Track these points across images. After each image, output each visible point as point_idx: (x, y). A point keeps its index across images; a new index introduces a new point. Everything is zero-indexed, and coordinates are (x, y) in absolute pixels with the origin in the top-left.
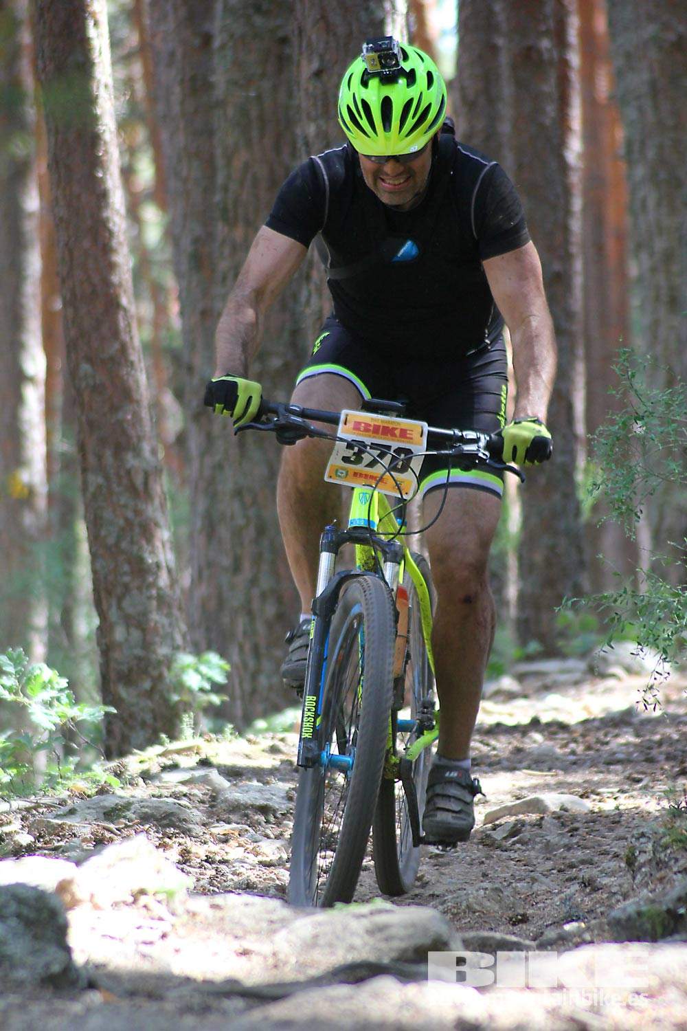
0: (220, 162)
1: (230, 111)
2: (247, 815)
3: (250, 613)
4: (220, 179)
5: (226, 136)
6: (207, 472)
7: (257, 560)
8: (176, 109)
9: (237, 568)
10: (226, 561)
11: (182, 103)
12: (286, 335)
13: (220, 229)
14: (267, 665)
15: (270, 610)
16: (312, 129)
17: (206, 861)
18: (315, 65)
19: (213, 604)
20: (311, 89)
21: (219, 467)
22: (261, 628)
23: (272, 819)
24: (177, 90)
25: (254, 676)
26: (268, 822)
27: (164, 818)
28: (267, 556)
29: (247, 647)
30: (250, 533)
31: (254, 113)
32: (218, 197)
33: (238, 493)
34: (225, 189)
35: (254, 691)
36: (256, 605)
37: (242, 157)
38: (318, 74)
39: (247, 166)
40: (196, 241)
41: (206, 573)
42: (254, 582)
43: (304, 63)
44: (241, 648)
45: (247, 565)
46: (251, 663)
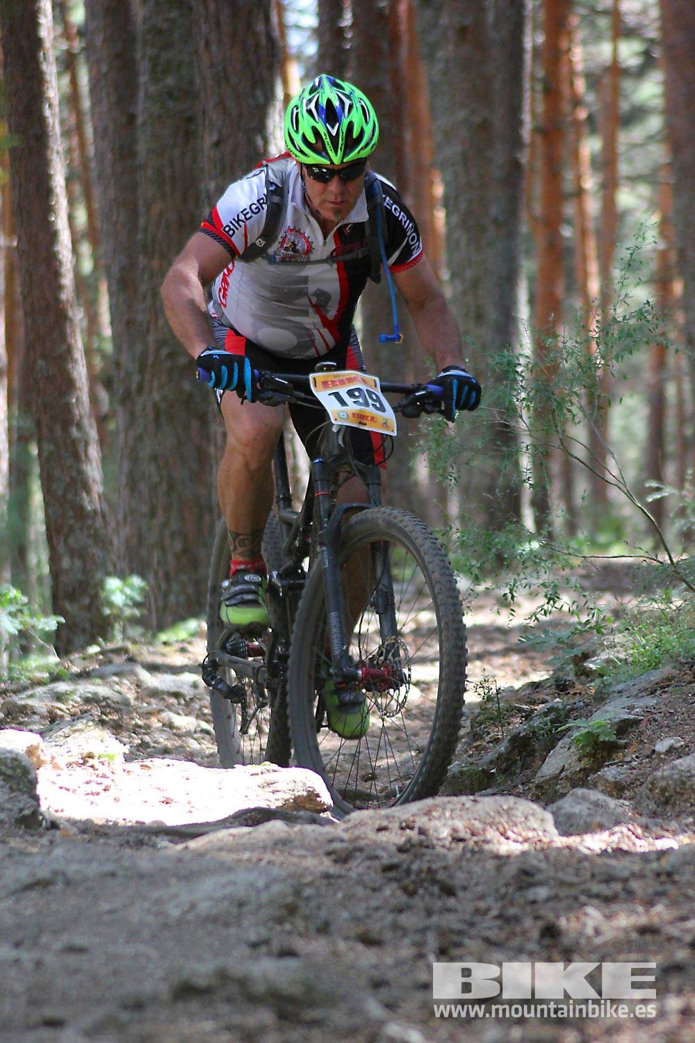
0: (142, 209)
1: (149, 172)
2: (164, 699)
3: (163, 549)
4: (142, 222)
5: (146, 190)
6: (130, 442)
7: (168, 509)
8: (109, 171)
9: (153, 514)
10: (145, 509)
11: (113, 165)
13: (142, 260)
14: (175, 587)
15: (178, 546)
18: (215, 137)
19: (134, 541)
20: (212, 155)
21: (140, 439)
22: (171, 559)
23: (183, 702)
24: (109, 156)
25: (166, 596)
26: (179, 704)
27: (102, 701)
28: (176, 505)
29: (161, 573)
30: (164, 487)
31: (167, 173)
32: (140, 236)
33: (154, 458)
34: (146, 230)
35: (166, 606)
36: (167, 542)
37: (157, 207)
38: (217, 144)
39: (161, 214)
40: (122, 269)
41: (129, 519)
42: (166, 524)
43: (206, 136)
44: (156, 573)
45: (160, 511)
46: (163, 586)
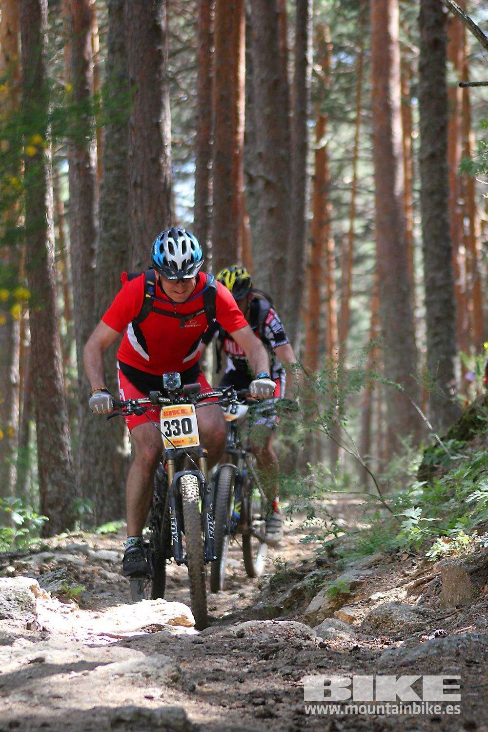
0: (96, 298)
1: (101, 280)
2: (101, 563)
3: (102, 482)
4: (96, 305)
5: (99, 290)
6: (85, 424)
10: (92, 460)
11: (81, 276)
14: (107, 503)
15: (110, 481)
18: (138, 261)
19: (86, 478)
22: (105, 488)
23: (112, 565)
24: (80, 270)
25: (102, 507)
26: (110, 566)
28: (109, 459)
29: (100, 496)
30: (103, 449)
31: (111, 280)
32: (95, 314)
33: (99, 433)
35: (102, 513)
36: (104, 479)
37: (105, 298)
41: (84, 466)
42: (103, 469)
43: (133, 261)
44: (97, 495)
45: (101, 462)
46: (101, 502)
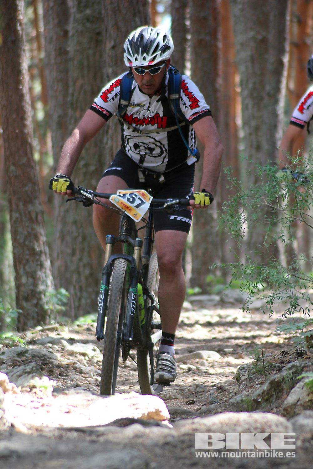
0: (71, 83)
1: (76, 62)
3: (79, 273)
4: (71, 90)
5: (74, 73)
6: (62, 214)
7: (82, 251)
8: (53, 61)
9: (73, 254)
10: (69, 251)
11: (55, 59)
12: (97, 157)
13: (70, 112)
14: (85, 295)
15: (87, 272)
16: (110, 70)
17: (59, 375)
18: (112, 44)
19: (63, 269)
20: (110, 53)
22: (83, 279)
23: (87, 358)
24: (53, 53)
25: (80, 299)
26: (85, 359)
27: (42, 357)
28: (86, 249)
29: (77, 287)
30: (80, 239)
31: (85, 63)
32: (69, 99)
33: (75, 222)
34: (73, 95)
35: (80, 305)
36: (81, 269)
37: (80, 82)
38: (113, 47)
39: (82, 86)
40: (59, 117)
41: (60, 256)
42: (80, 260)
43: (108, 42)
44: (75, 287)
45: (78, 252)
46: (79, 294)
